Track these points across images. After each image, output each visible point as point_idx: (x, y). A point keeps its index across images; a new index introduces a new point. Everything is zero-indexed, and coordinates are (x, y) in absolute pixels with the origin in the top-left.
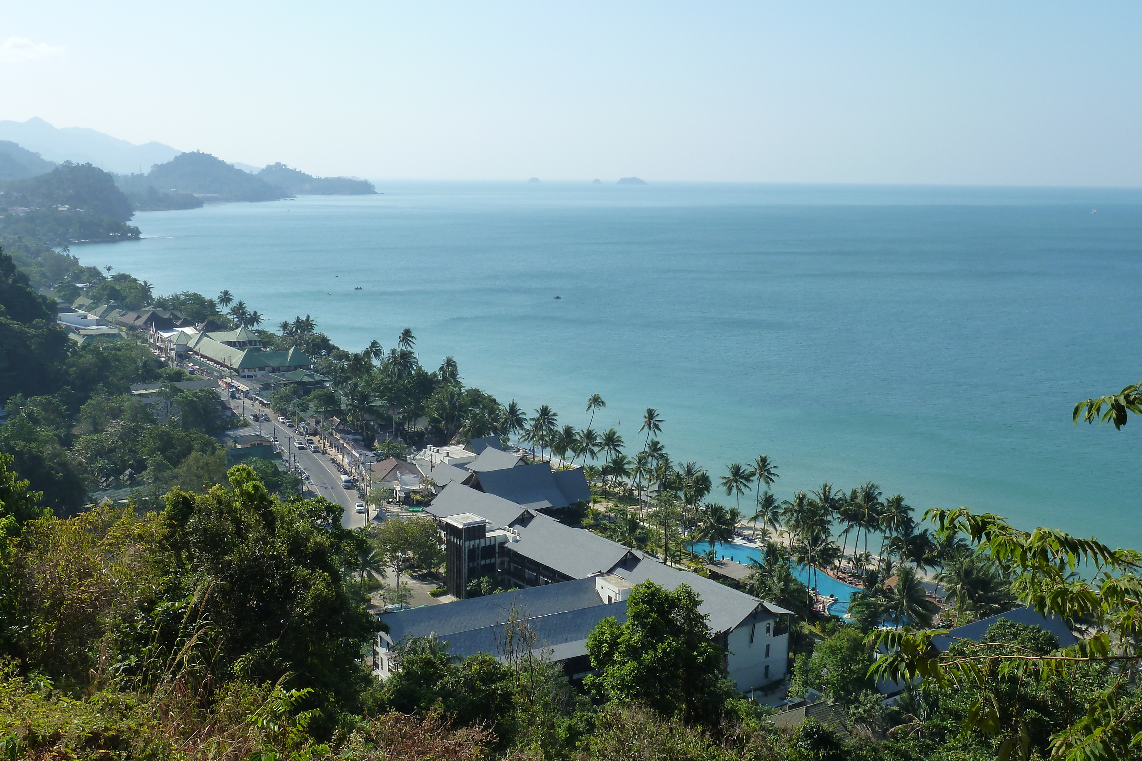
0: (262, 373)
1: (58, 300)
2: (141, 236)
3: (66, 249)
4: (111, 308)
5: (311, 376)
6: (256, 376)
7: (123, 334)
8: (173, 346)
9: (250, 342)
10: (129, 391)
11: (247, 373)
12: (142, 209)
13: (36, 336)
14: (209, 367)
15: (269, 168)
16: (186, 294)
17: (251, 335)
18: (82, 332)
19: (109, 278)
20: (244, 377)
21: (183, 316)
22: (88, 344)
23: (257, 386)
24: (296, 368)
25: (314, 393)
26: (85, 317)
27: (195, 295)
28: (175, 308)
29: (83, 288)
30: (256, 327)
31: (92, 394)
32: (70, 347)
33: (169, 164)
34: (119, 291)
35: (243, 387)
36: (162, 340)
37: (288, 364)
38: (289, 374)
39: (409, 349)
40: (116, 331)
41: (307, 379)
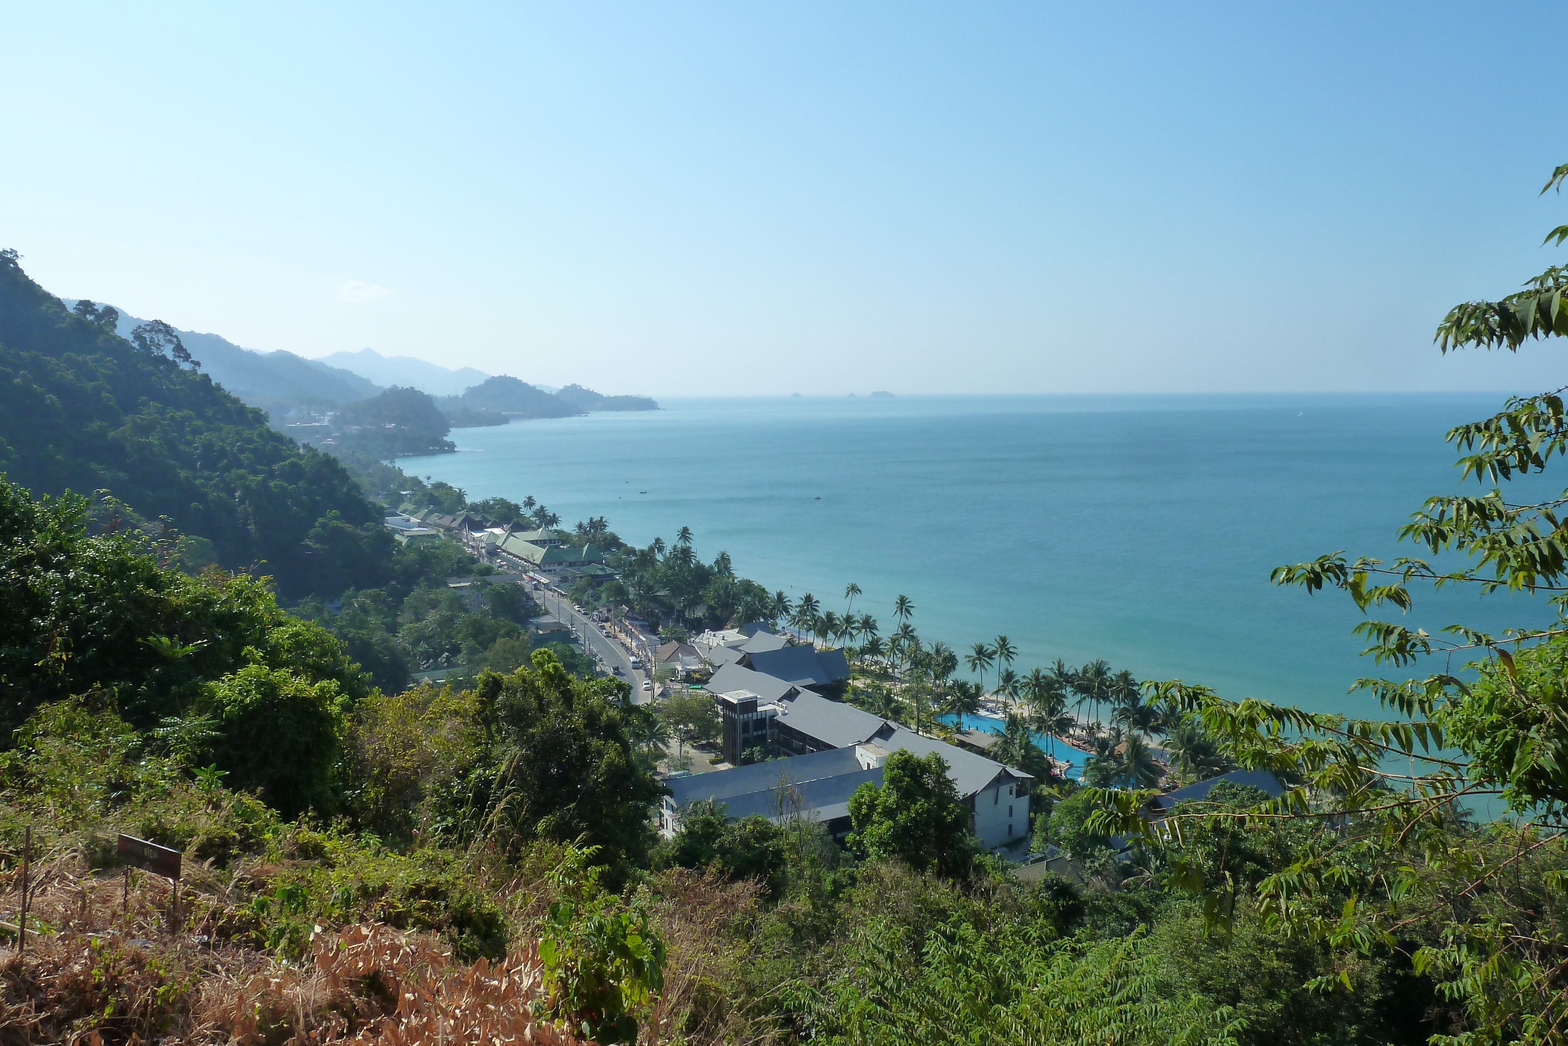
0: (561, 567)
1: (386, 506)
2: (456, 449)
3: (392, 462)
4: (431, 512)
5: (602, 569)
6: (555, 570)
7: (441, 535)
8: (484, 545)
9: (550, 541)
10: (446, 584)
11: (547, 568)
12: (457, 426)
13: (366, 537)
14: (514, 563)
15: (566, 389)
16: (494, 499)
17: (551, 534)
18: (406, 533)
19: (429, 486)
20: (545, 571)
21: (492, 519)
22: (412, 544)
23: (557, 579)
24: (590, 563)
25: (606, 585)
26: (409, 520)
27: (502, 499)
28: (484, 511)
29: (406, 495)
30: (555, 527)
31: (415, 587)
32: (396, 546)
33: (480, 387)
34: (437, 497)
35: (544, 580)
36: (474, 539)
37: (582, 559)
38: (584, 568)
39: (688, 544)
40: (434, 532)
41: (599, 573)
